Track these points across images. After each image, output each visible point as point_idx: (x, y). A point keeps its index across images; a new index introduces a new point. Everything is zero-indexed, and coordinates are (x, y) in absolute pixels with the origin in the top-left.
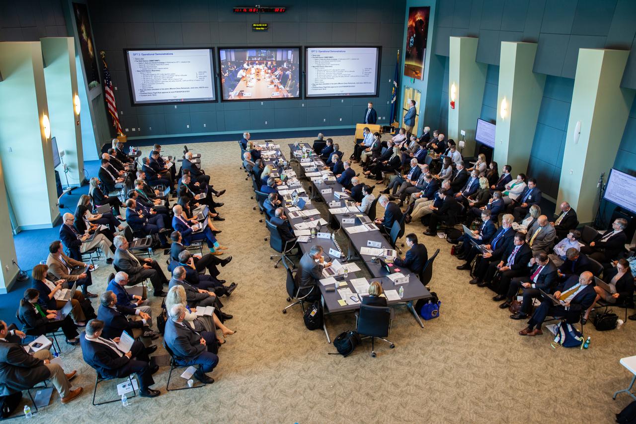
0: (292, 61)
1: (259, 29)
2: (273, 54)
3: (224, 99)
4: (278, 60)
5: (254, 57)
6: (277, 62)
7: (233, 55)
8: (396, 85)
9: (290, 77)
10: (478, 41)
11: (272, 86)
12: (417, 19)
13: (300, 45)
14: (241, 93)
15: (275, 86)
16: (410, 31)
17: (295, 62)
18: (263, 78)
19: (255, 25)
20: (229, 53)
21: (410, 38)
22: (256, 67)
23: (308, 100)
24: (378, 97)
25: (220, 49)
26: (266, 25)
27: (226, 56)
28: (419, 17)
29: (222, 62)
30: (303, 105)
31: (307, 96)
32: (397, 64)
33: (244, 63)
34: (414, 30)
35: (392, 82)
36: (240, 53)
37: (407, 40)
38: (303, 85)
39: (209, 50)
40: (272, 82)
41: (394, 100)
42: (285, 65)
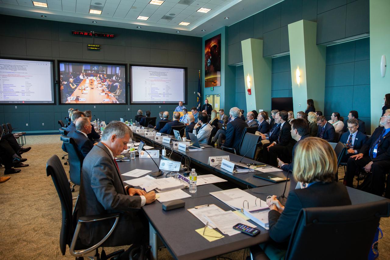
0: (119, 75)
1: (93, 48)
2: (105, 69)
3: (62, 103)
4: (108, 73)
5: (89, 70)
6: (108, 76)
7: (71, 68)
8: (200, 95)
9: (118, 87)
10: (263, 41)
11: (104, 94)
12: (212, 46)
13: (126, 63)
14: (77, 99)
15: (106, 94)
16: (207, 56)
17: (122, 76)
18: (96, 87)
19: (89, 45)
20: (67, 66)
21: (207, 61)
22: (90, 78)
23: (132, 105)
24: (187, 104)
25: (60, 62)
26: (98, 46)
27: (65, 69)
28: (213, 44)
29: (61, 72)
30: (129, 109)
31: (132, 103)
32: (199, 80)
33: (80, 75)
34: (210, 54)
35: (196, 93)
36: (77, 66)
37: (205, 62)
38: (129, 93)
39: (50, 62)
40: (103, 91)
41: (199, 106)
42: (114, 78)
